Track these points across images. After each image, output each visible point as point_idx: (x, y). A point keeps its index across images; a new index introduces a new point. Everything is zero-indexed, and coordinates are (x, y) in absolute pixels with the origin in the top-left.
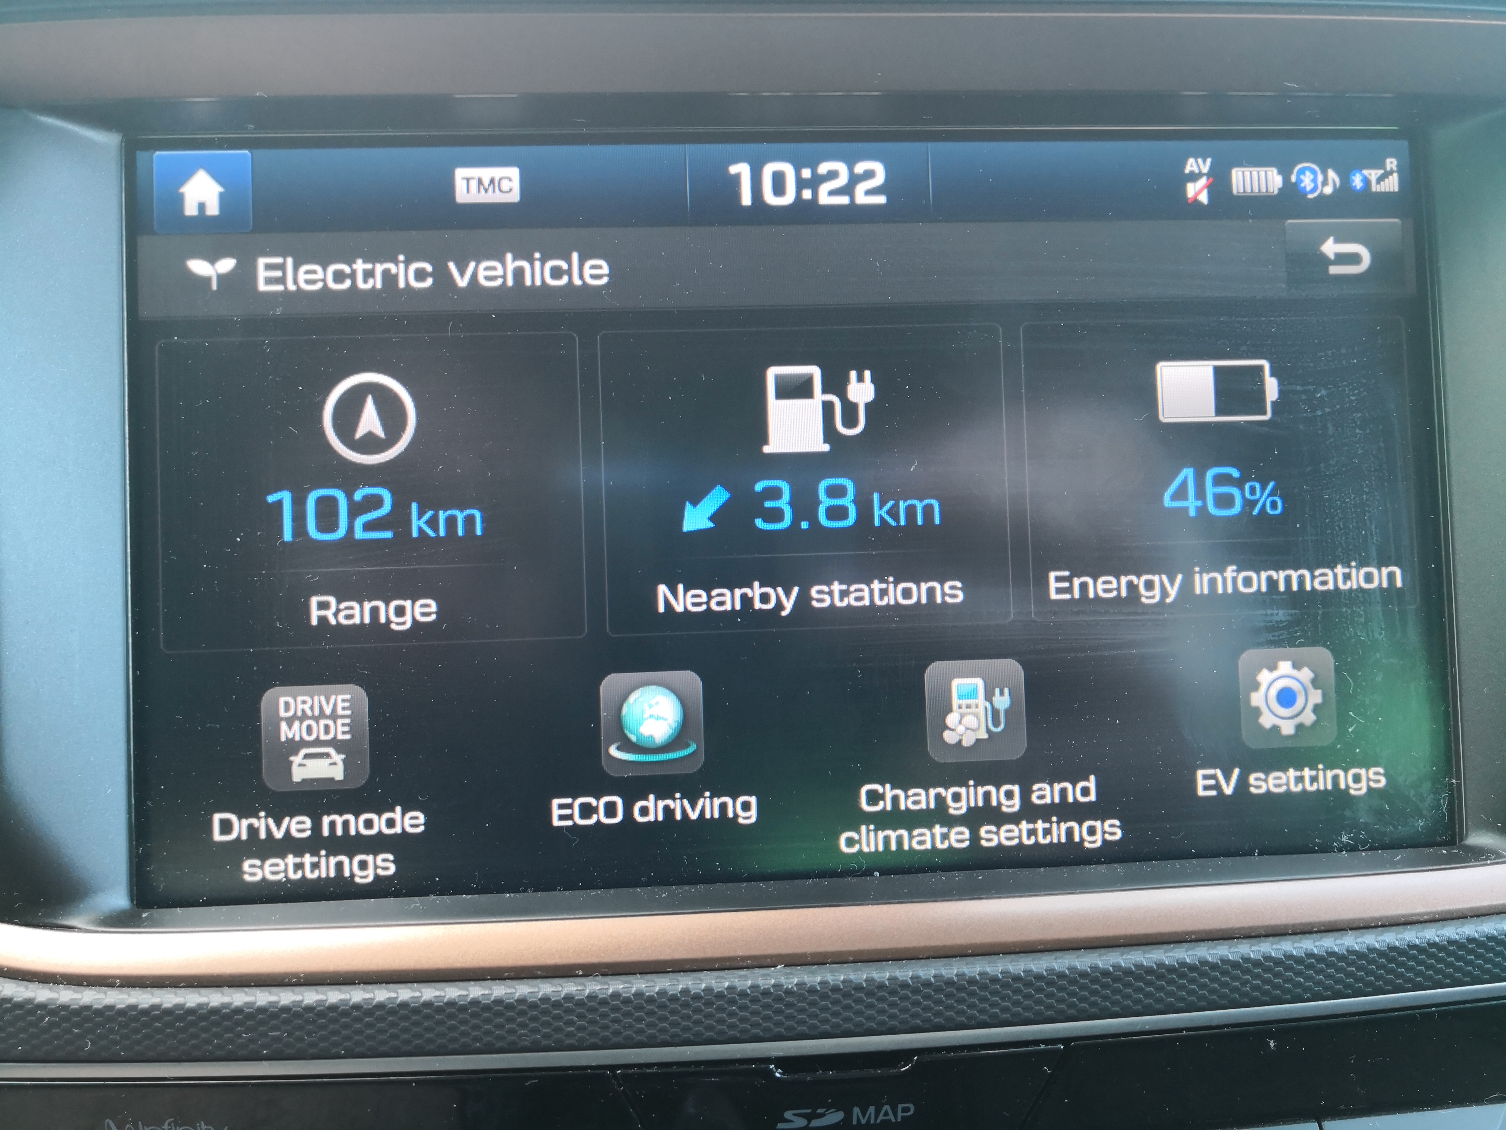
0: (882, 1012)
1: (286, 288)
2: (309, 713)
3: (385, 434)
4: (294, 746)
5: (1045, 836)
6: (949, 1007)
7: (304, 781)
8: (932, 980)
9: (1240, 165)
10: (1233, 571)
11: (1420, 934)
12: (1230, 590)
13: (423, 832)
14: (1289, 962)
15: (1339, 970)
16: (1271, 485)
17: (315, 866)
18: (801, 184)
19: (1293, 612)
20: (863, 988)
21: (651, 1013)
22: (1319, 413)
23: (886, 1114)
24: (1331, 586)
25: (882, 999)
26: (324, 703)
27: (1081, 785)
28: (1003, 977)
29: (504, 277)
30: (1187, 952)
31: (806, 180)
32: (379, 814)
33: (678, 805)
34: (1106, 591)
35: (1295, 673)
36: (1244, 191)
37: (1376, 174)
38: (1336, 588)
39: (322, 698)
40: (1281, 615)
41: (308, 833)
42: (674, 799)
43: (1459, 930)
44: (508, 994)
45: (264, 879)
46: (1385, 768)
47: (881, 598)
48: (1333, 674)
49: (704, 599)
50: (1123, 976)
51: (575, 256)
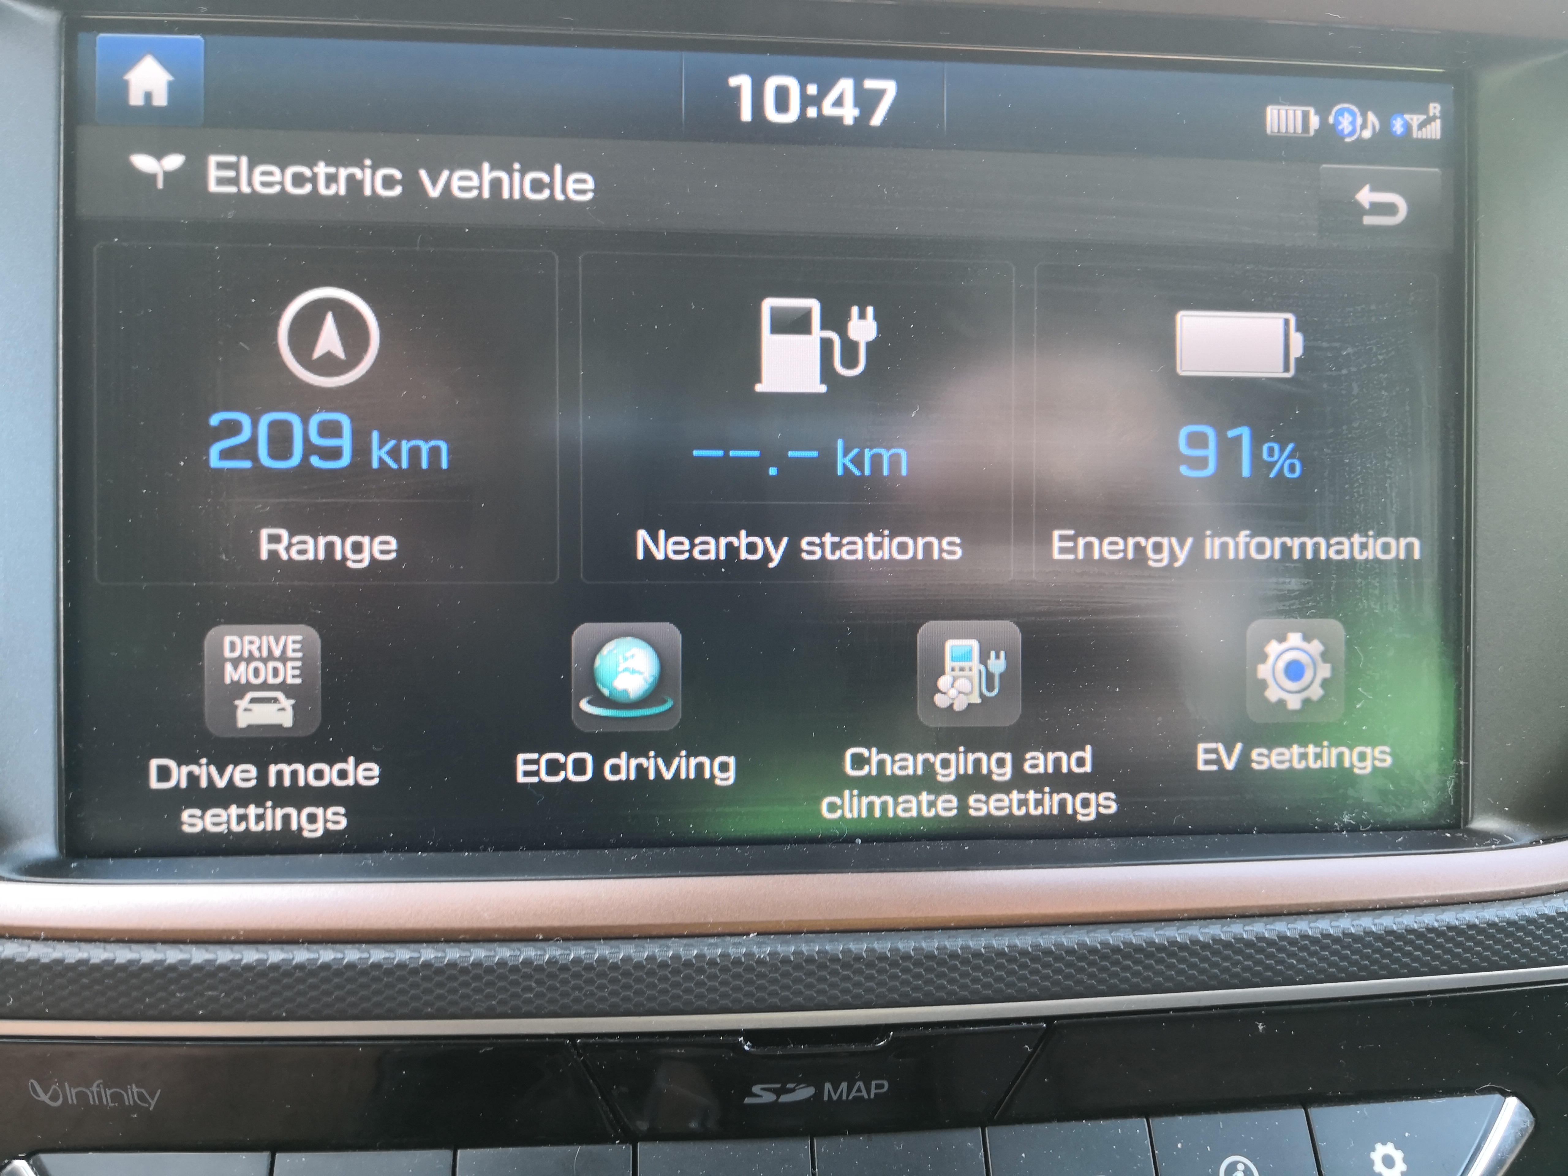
0: (858, 985)
1: (239, 190)
2: (256, 654)
3: (346, 355)
4: (240, 689)
5: (1036, 808)
6: (928, 982)
7: (250, 727)
8: (912, 953)
9: (1276, 102)
10: (1246, 536)
11: (1418, 919)
12: (1242, 556)
13: (377, 785)
14: (1282, 943)
15: (1334, 953)
16: (1291, 446)
17: (260, 818)
18: (806, 101)
19: (1306, 581)
20: (839, 959)
21: (614, 981)
22: (1344, 372)
23: (859, 1090)
24: (1346, 556)
25: (859, 972)
26: (273, 644)
27: (1076, 755)
28: (986, 952)
29: (480, 188)
30: (1178, 930)
31: (812, 97)
32: (331, 765)
33: (651, 763)
34: (1112, 552)
35: (1305, 645)
36: (1279, 131)
37: (1418, 119)
38: (1352, 558)
39: (272, 639)
40: (1294, 584)
41: (253, 783)
42: (648, 758)
43: (1460, 916)
44: (463, 957)
45: (204, 830)
46: (1391, 747)
47: (875, 553)
48: (1343, 648)
49: (687, 546)
50: (1111, 954)
51: (558, 168)
